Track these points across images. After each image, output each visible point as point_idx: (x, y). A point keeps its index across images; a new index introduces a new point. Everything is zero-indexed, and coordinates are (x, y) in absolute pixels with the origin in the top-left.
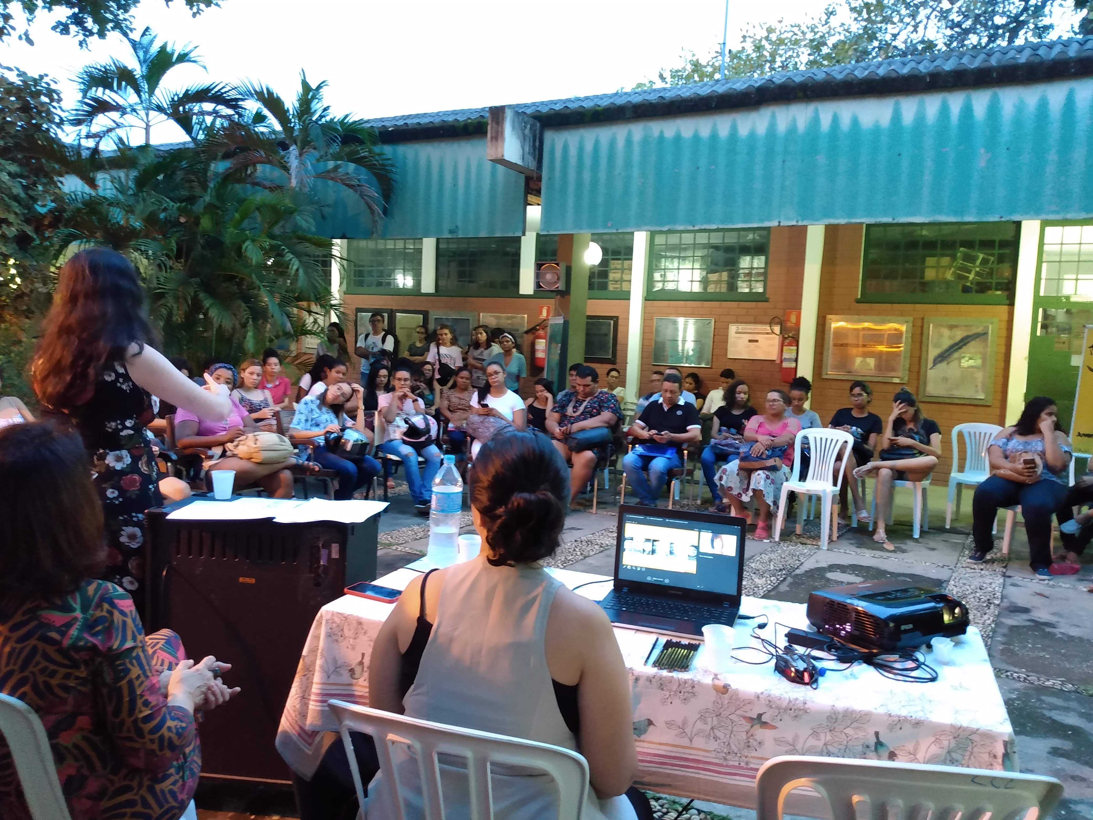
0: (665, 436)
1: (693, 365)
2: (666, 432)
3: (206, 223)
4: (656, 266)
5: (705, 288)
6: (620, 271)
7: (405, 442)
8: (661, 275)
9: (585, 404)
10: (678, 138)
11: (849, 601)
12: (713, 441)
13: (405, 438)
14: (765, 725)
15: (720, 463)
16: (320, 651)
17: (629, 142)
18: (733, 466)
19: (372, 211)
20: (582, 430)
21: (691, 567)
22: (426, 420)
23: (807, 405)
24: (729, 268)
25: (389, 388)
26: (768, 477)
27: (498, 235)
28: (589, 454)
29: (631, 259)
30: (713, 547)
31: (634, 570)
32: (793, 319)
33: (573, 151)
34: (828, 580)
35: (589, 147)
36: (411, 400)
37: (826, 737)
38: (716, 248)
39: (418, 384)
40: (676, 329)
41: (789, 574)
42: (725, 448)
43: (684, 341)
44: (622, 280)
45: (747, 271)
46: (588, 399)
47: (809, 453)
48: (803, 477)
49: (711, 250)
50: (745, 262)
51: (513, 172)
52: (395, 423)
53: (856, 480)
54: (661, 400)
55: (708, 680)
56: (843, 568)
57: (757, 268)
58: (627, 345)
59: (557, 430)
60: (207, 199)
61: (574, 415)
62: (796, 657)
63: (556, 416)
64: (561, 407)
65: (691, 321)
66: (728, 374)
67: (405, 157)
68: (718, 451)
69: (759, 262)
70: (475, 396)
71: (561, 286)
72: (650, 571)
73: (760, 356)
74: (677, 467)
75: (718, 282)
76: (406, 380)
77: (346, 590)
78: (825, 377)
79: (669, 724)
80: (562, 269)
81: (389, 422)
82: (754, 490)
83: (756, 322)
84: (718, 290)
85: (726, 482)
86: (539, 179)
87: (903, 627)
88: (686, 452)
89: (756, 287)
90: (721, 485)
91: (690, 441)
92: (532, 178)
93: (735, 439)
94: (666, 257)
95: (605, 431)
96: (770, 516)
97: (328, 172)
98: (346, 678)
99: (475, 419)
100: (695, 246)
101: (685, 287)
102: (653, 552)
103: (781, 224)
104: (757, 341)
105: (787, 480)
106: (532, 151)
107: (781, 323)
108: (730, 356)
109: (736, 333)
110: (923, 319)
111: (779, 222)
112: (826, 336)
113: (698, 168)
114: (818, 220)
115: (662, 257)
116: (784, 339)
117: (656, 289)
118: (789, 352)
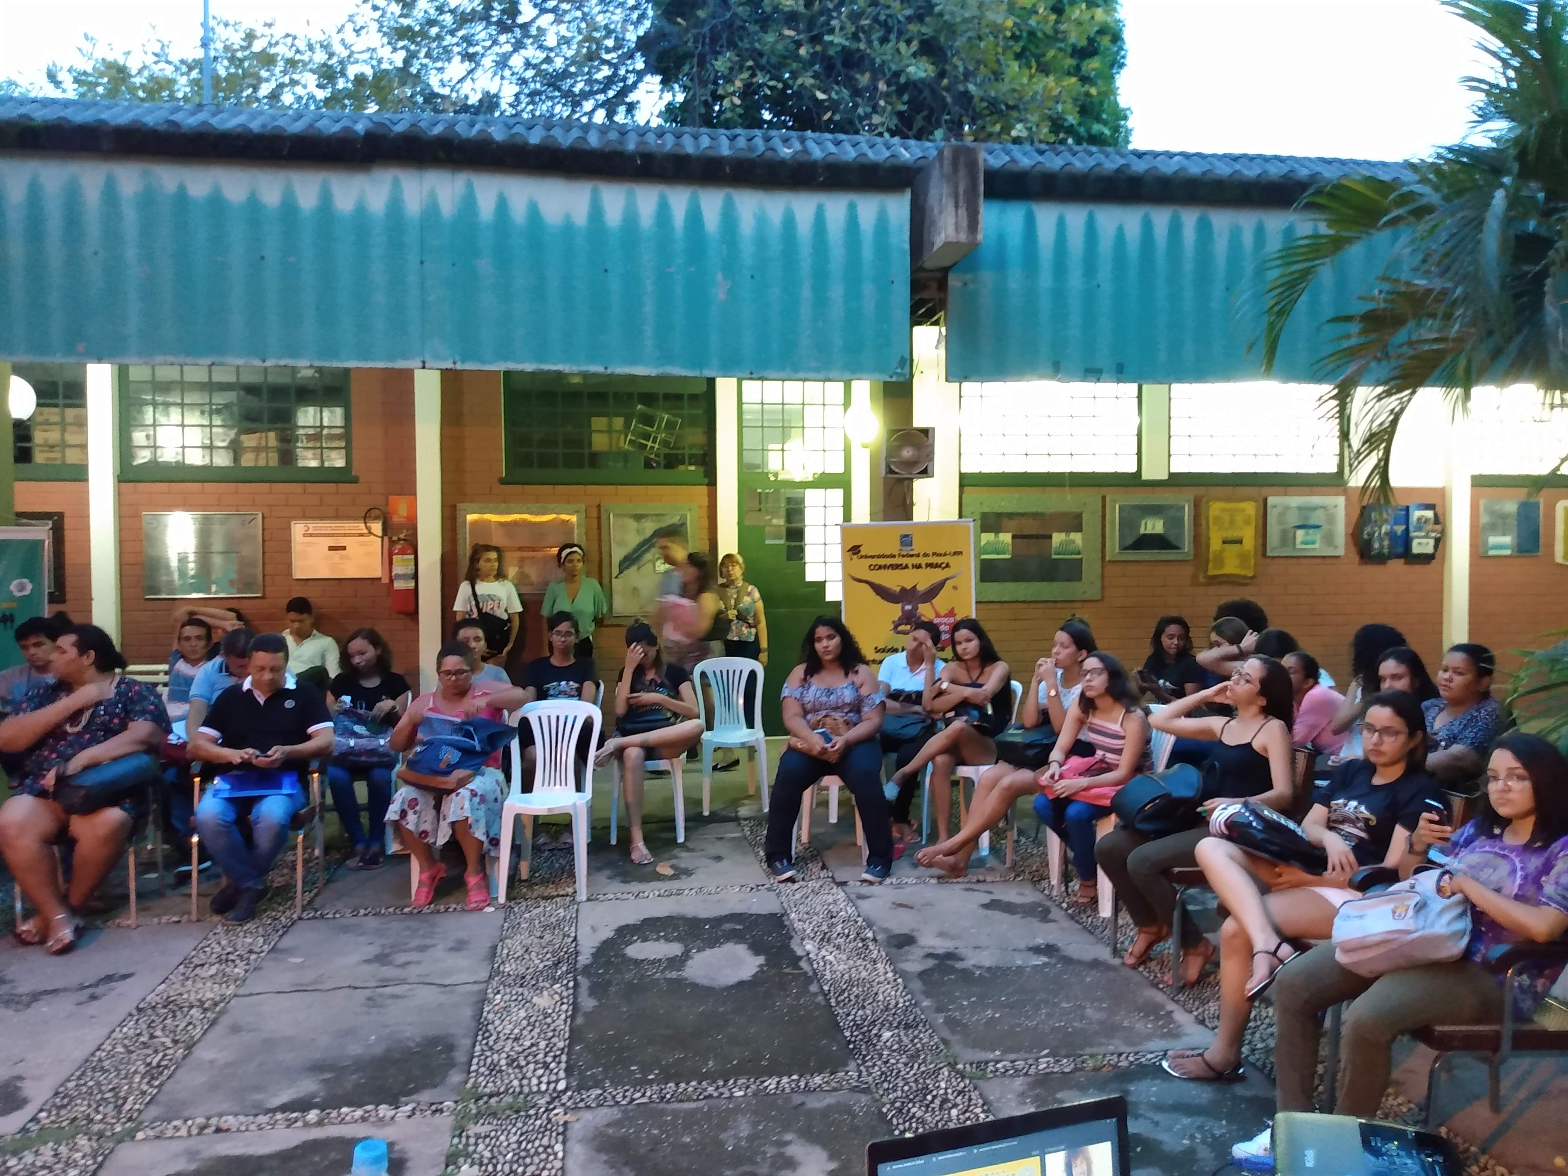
1: (231, 595)
4: (136, 419)
5: (236, 459)
6: (57, 428)
8: (148, 437)
10: (217, 201)
20: (93, 766)
24: (278, 425)
26: (473, 794)
28: (115, 815)
29: (83, 405)
32: (400, 508)
38: (251, 390)
41: (574, 969)
44: (64, 445)
45: (311, 432)
49: (242, 394)
50: (307, 417)
54: (247, 685)
56: (640, 931)
57: (330, 427)
58: (89, 564)
66: (300, 606)
69: (333, 417)
73: (350, 571)
75: (263, 449)
82: (453, 824)
83: (338, 516)
84: (261, 464)
88: (315, 776)
89: (330, 460)
90: (402, 828)
94: (152, 404)
95: (143, 760)
100: (210, 387)
101: (198, 458)
103: (427, 366)
104: (344, 548)
107: (383, 518)
108: (298, 574)
109: (305, 535)
110: (599, 506)
111: (424, 363)
112: (459, 536)
113: (263, 258)
114: (490, 362)
115: (146, 403)
116: (392, 543)
117: (139, 461)
118: (402, 565)
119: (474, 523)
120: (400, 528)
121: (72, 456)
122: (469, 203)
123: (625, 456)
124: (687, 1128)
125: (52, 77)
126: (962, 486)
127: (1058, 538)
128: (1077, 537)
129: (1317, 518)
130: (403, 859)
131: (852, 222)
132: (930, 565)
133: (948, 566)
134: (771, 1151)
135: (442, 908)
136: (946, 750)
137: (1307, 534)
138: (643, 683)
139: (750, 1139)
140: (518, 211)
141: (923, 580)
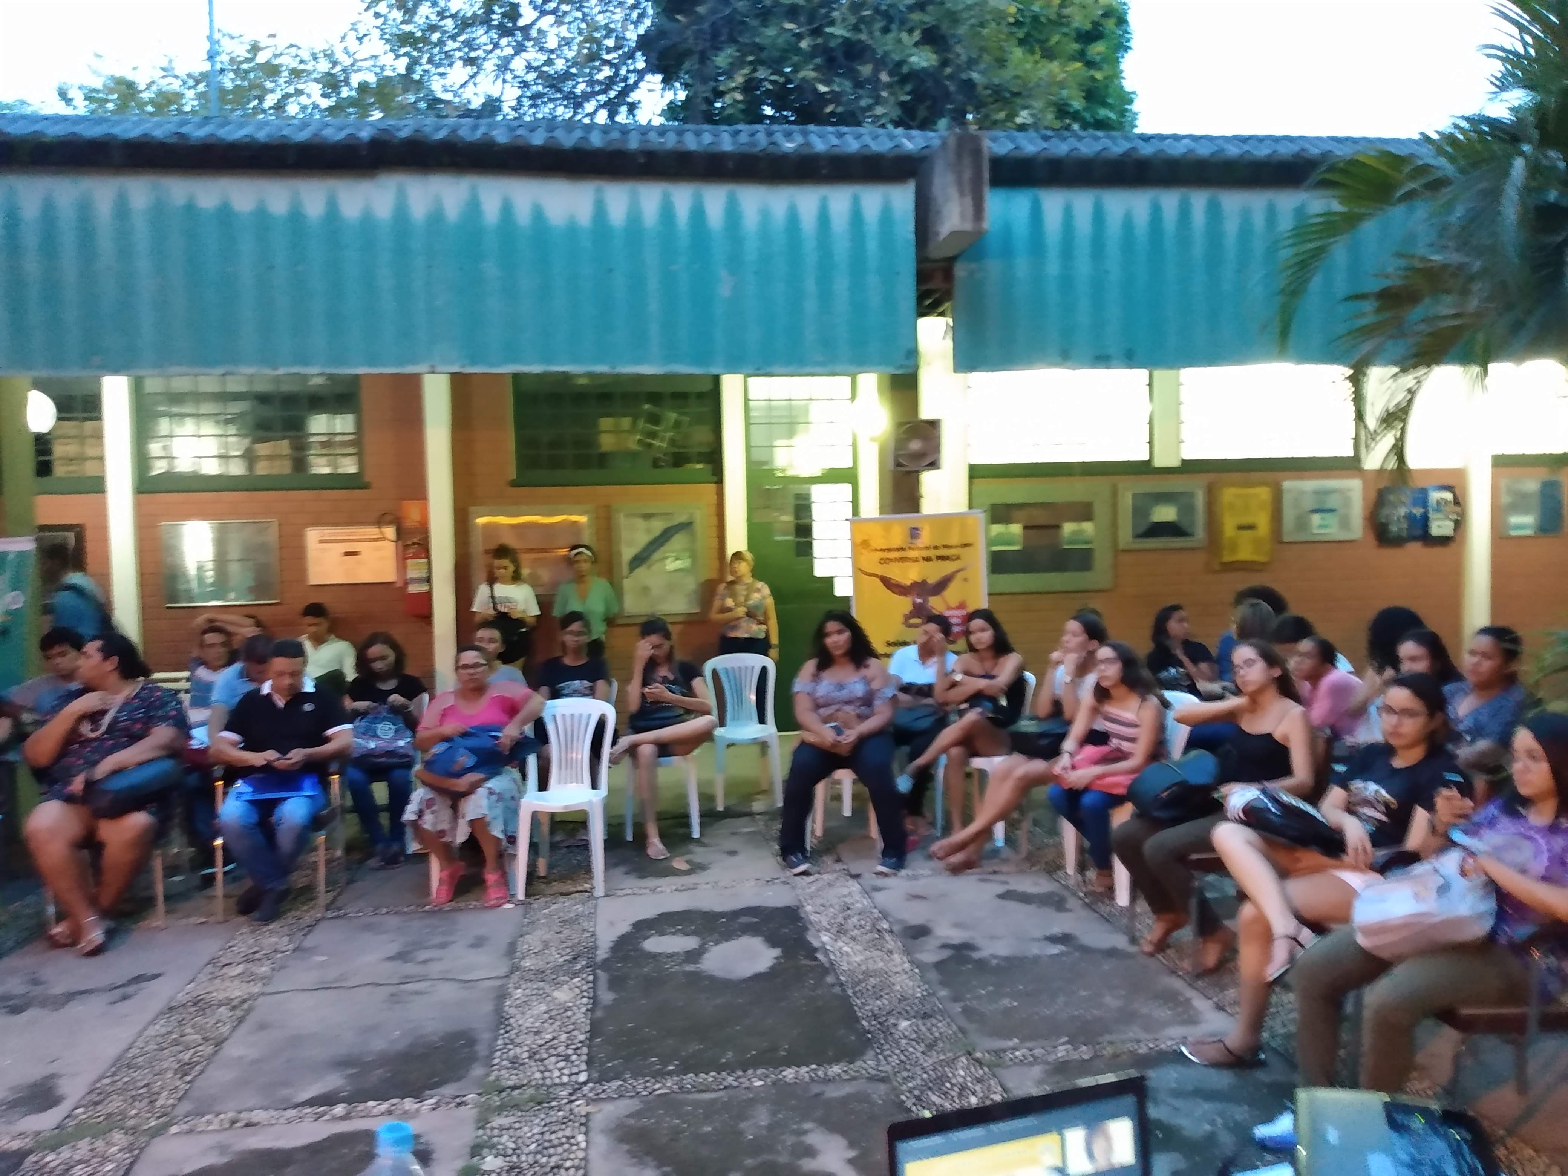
4: (151, 431)
5: (251, 468)
6: (76, 441)
8: (164, 448)
20: (120, 771)
24: (291, 434)
26: (491, 792)
28: (141, 818)
29: (99, 418)
32: (415, 513)
34: (656, 956)
38: (263, 399)
41: (593, 964)
43: (224, 561)
44: (82, 459)
45: (324, 439)
49: (254, 403)
50: (318, 424)
54: (266, 689)
57: (341, 434)
66: (316, 611)
69: (344, 424)
73: (364, 577)
74: (323, 808)
75: (276, 457)
82: (472, 823)
83: (351, 523)
84: (275, 472)
89: (343, 466)
91: (339, 756)
94: (168, 415)
100: (224, 397)
104: (358, 553)
107: (396, 523)
108: (313, 580)
109: (319, 542)
110: (609, 507)
111: (433, 367)
112: (472, 539)
113: (272, 267)
114: (499, 365)
115: (162, 414)
116: (406, 546)
117: (155, 473)
118: (415, 569)
119: (486, 526)
120: (412, 532)
121: (90, 469)
122: (474, 207)
123: (633, 456)
124: (707, 1118)
125: (63, 95)
126: (972, 477)
127: (1068, 528)
128: (1088, 527)
129: (1332, 502)
130: (421, 858)
131: (856, 217)
132: (940, 558)
133: (958, 558)
134: (790, 1140)
135: (462, 905)
136: (959, 743)
137: (1322, 519)
139: (770, 1128)
140: (523, 214)
141: (934, 573)
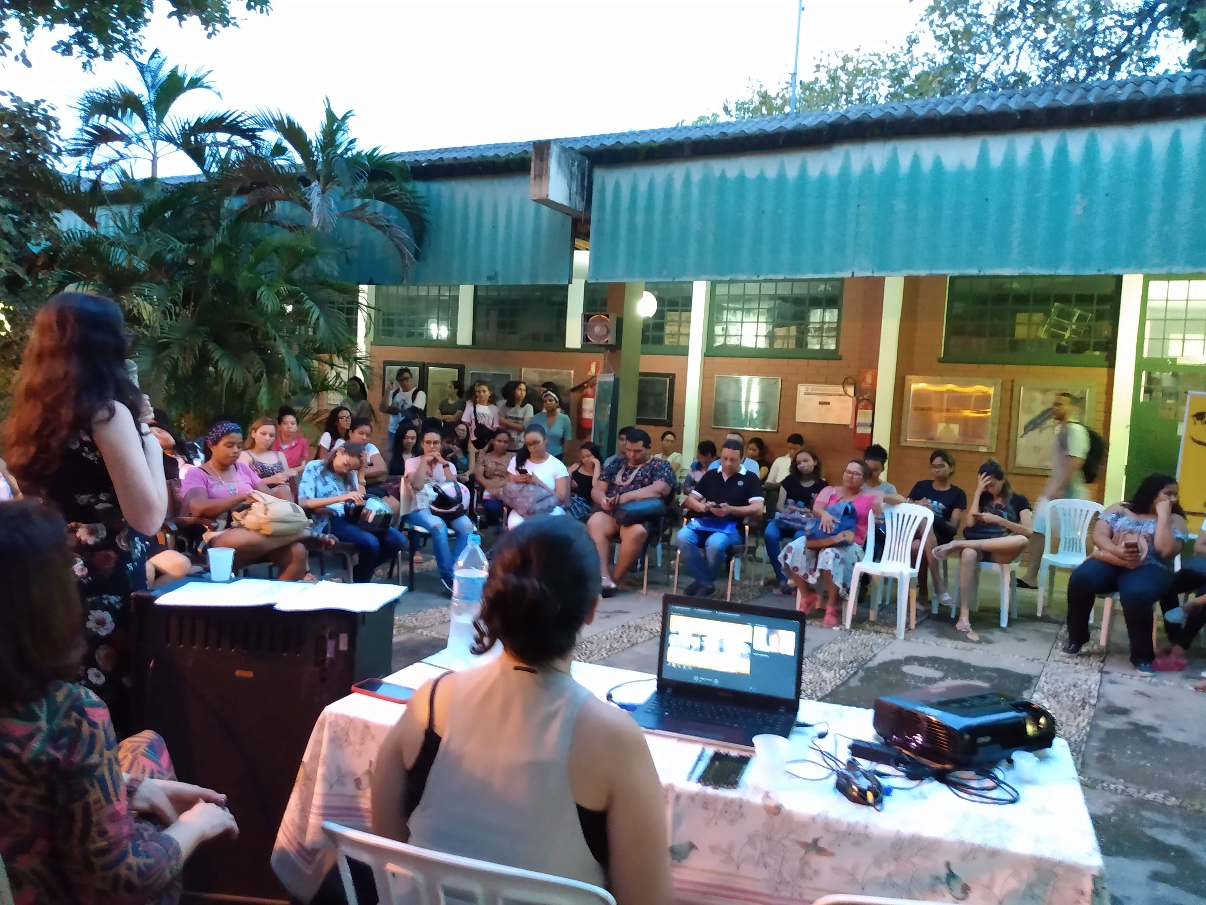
0: (724, 509)
1: (757, 429)
2: (725, 504)
3: (217, 266)
4: (717, 318)
5: (771, 343)
6: (677, 324)
7: (434, 513)
8: (723, 330)
9: (635, 472)
10: (741, 179)
11: (920, 709)
12: (778, 515)
13: (433, 508)
14: (821, 851)
15: (786, 540)
16: (322, 757)
17: (687, 182)
18: (799, 543)
19: (403, 255)
20: (632, 501)
21: (744, 667)
22: (457, 488)
23: (883, 476)
24: (798, 322)
25: (417, 451)
26: (837, 556)
27: (542, 282)
28: (639, 528)
29: (690, 311)
30: (768, 643)
31: (679, 669)
32: (869, 379)
33: (625, 192)
34: (904, 675)
35: (643, 187)
36: (441, 466)
37: (890, 867)
38: (784, 299)
39: (451, 446)
40: (739, 390)
41: (861, 666)
42: (792, 523)
43: (748, 402)
44: (679, 334)
45: (818, 326)
46: (639, 467)
47: (885, 530)
48: (877, 557)
49: (778, 302)
50: (816, 316)
51: (559, 214)
52: (423, 491)
53: (936, 562)
54: (720, 469)
55: (757, 800)
56: (921, 661)
57: (829, 323)
58: (684, 405)
59: (604, 500)
60: (219, 239)
61: (623, 484)
62: (859, 773)
63: (604, 485)
64: (609, 475)
65: (756, 380)
66: (796, 439)
67: (439, 196)
68: (783, 527)
69: (831, 316)
70: (513, 462)
71: (611, 339)
72: (697, 671)
73: (832, 419)
74: (737, 543)
75: (787, 337)
76: (435, 443)
77: (353, 688)
78: (903, 444)
79: (714, 849)
80: (612, 322)
81: (417, 489)
82: (821, 571)
83: (827, 382)
84: (785, 346)
85: (791, 561)
86: (588, 221)
87: (981, 740)
88: (747, 527)
89: (827, 344)
90: (786, 564)
91: (752, 515)
92: (580, 220)
93: (802, 513)
94: (728, 309)
95: (658, 503)
96: (840, 600)
97: (355, 210)
98: (351, 788)
99: (513, 487)
100: (760, 297)
101: (748, 342)
102: (702, 648)
103: (855, 275)
104: (828, 403)
105: (859, 560)
106: (580, 191)
107: (855, 384)
108: (799, 419)
109: (805, 394)
110: (1013, 381)
111: (853, 273)
112: (905, 399)
113: (763, 212)
115: (724, 308)
116: (858, 401)
117: (717, 344)
118: (864, 417)
119: (917, 390)
120: (865, 391)
121: (682, 341)
122: (893, 163)
123: (1041, 342)
138: (991, 507)
140: (927, 164)
